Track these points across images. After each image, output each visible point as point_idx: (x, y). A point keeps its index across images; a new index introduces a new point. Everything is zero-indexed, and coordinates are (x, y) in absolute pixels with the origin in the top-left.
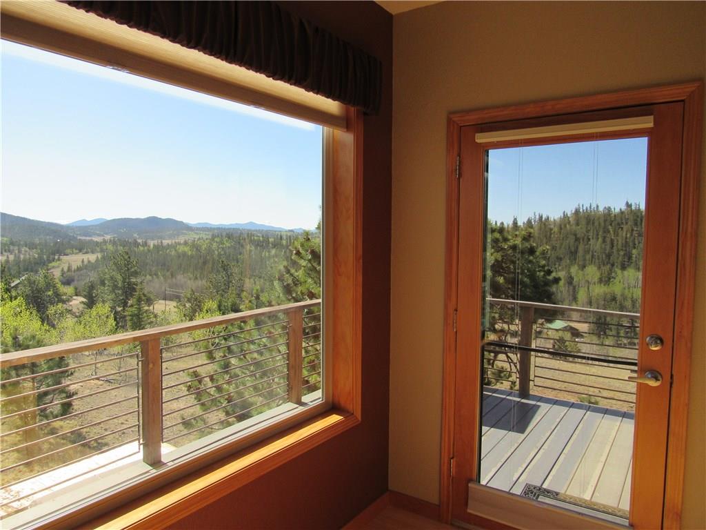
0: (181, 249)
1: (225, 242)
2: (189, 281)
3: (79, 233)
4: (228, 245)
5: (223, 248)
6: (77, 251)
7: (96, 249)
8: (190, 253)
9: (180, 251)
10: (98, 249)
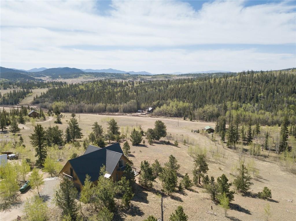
0: (81, 87)
1: (99, 84)
2: (85, 105)
3: (35, 75)
4: (100, 85)
5: (98, 87)
6: (38, 87)
7: (45, 86)
8: (85, 89)
9: (81, 88)
10: (46, 86)
